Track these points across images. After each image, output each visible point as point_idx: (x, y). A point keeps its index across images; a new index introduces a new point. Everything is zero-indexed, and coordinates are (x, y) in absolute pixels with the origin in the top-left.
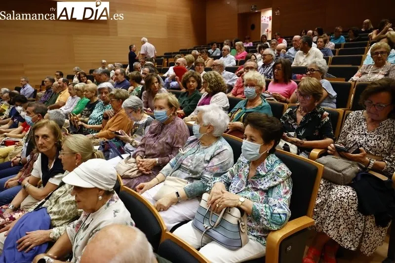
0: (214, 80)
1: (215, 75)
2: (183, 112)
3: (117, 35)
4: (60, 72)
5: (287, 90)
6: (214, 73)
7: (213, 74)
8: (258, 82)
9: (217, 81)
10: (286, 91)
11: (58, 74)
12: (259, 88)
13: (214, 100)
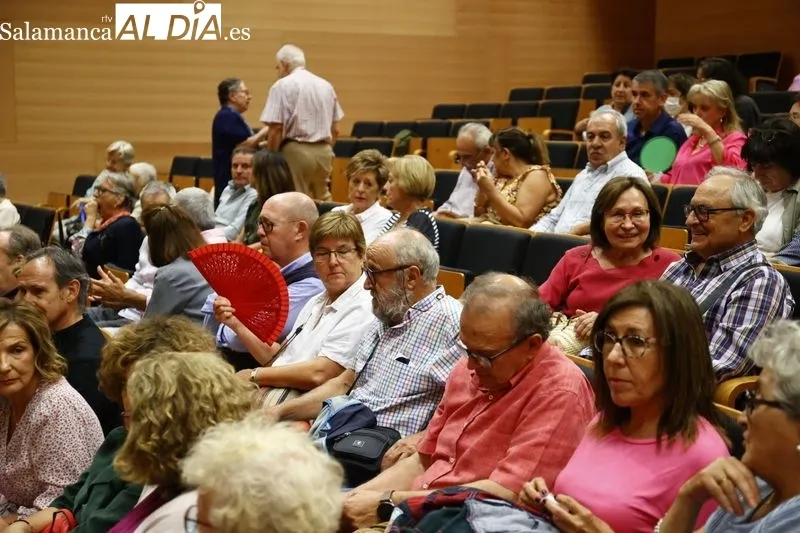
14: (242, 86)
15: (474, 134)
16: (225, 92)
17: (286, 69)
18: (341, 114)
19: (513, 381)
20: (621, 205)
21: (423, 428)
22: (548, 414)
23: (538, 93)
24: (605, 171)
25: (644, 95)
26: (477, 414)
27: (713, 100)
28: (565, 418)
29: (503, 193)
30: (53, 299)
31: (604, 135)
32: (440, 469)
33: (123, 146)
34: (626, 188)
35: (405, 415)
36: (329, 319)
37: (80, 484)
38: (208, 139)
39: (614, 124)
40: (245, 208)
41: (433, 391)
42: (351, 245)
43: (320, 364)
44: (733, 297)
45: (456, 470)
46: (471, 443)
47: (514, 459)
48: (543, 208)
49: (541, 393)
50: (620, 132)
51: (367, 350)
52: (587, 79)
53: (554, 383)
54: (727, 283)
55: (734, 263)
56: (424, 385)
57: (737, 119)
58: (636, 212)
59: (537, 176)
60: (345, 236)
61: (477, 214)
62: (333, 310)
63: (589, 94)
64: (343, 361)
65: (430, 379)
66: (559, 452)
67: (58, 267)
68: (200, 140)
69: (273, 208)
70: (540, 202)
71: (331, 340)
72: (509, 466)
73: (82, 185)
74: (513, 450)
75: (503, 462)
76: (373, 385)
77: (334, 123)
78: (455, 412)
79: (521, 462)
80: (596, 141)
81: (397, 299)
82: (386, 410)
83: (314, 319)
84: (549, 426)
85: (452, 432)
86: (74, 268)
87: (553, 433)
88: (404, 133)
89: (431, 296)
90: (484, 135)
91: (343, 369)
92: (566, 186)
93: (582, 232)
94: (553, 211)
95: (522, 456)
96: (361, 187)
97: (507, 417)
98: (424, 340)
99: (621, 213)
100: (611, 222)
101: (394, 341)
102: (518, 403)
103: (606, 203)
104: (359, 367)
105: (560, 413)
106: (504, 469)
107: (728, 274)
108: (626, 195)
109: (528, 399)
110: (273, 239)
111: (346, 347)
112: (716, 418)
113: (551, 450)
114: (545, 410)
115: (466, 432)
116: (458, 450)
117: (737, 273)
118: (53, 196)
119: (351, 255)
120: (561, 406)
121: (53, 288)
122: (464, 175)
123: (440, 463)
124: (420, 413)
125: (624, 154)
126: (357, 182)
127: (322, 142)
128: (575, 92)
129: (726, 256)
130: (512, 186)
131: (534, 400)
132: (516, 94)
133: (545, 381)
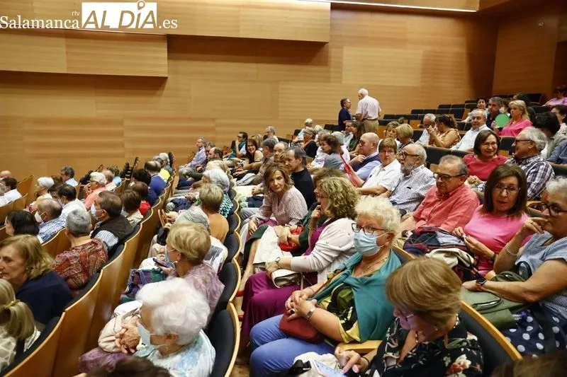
0: (340, 196)
1: (344, 187)
2: (298, 240)
3: (340, 82)
4: (244, 133)
5: (502, 234)
6: (342, 182)
7: (339, 185)
8: (385, 221)
9: (346, 198)
10: (501, 237)
11: (241, 135)
12: (385, 235)
13: (324, 235)
14: (348, 100)
15: (430, 117)
16: (343, 103)
17: (362, 96)
18: (380, 110)
19: (450, 194)
20: (488, 141)
21: (414, 210)
22: (464, 206)
23: (449, 106)
24: (478, 130)
25: (494, 105)
26: (437, 205)
27: (519, 106)
28: (469, 208)
29: (439, 138)
30: (294, 163)
31: (478, 118)
32: (422, 223)
33: (309, 120)
34: (489, 135)
35: (408, 206)
36: (382, 173)
37: (304, 219)
38: (337, 119)
39: (482, 114)
40: (350, 140)
41: (419, 198)
42: (393, 150)
43: (379, 188)
44: (531, 171)
45: (428, 223)
46: (434, 215)
47: (449, 221)
48: (454, 143)
49: (461, 199)
50: (484, 117)
51: (396, 184)
52: (466, 102)
53: (466, 196)
54: (529, 167)
55: (532, 160)
56: (416, 196)
57: (527, 113)
58: (493, 143)
59: (453, 132)
60: (391, 147)
61: (429, 144)
62: (384, 170)
63: (468, 107)
64: (387, 187)
65: (418, 194)
66: (466, 220)
67: (296, 153)
68: (334, 119)
69: (365, 137)
70: (452, 141)
71: (383, 180)
72: (448, 223)
73: (297, 132)
74: (449, 218)
75: (445, 221)
76: (398, 195)
77: (379, 113)
78: (428, 205)
79: (452, 222)
80: (476, 120)
81: (411, 165)
82: (402, 204)
83: (376, 173)
84: (463, 210)
85: (427, 212)
86: (301, 154)
87: (464, 213)
88: (402, 118)
89: (420, 167)
90: (433, 117)
91: (387, 190)
92: (462, 136)
93: (470, 150)
94: (458, 144)
95: (453, 220)
96: (391, 132)
97: (448, 207)
98: (416, 181)
99: (488, 144)
100: (484, 147)
101: (406, 182)
102: (452, 202)
103: (480, 140)
104: (393, 189)
105: (468, 206)
106: (446, 224)
107: (529, 165)
108: (489, 137)
109: (457, 201)
110: (365, 148)
111: (388, 182)
112: (527, 212)
113: (463, 219)
114: (462, 205)
115: (432, 212)
116: (429, 217)
117: (532, 165)
118: (288, 135)
119: (393, 153)
120: (468, 204)
121: (294, 159)
122: (425, 131)
123: (422, 221)
124: (414, 205)
125: (485, 125)
126: (390, 131)
127: (375, 120)
128: (463, 106)
129: (529, 158)
130: (444, 134)
131: (459, 201)
132: (440, 106)
133: (463, 195)
